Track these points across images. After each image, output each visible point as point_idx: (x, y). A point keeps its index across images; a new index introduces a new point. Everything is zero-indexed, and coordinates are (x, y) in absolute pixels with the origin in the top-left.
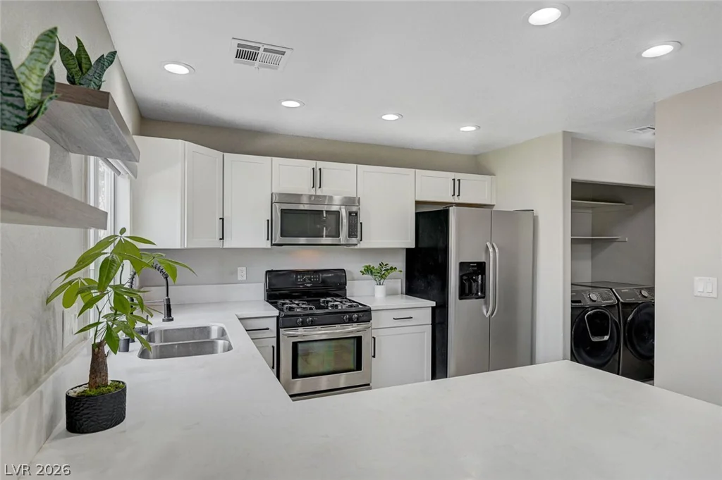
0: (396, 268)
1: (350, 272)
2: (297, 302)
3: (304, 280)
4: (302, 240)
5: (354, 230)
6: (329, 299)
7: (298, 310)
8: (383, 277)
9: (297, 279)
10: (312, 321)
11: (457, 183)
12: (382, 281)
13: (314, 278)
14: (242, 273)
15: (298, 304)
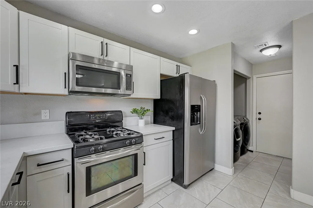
0: (149, 110)
1: (124, 112)
2: (90, 133)
3: (96, 118)
4: (94, 90)
5: (129, 86)
6: (113, 129)
7: (91, 140)
8: (143, 114)
9: (90, 117)
10: (103, 148)
11: (178, 67)
12: (143, 117)
13: (102, 116)
14: (45, 114)
15: (91, 135)
